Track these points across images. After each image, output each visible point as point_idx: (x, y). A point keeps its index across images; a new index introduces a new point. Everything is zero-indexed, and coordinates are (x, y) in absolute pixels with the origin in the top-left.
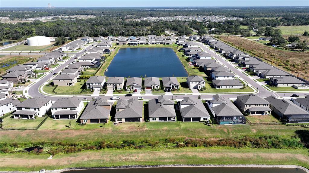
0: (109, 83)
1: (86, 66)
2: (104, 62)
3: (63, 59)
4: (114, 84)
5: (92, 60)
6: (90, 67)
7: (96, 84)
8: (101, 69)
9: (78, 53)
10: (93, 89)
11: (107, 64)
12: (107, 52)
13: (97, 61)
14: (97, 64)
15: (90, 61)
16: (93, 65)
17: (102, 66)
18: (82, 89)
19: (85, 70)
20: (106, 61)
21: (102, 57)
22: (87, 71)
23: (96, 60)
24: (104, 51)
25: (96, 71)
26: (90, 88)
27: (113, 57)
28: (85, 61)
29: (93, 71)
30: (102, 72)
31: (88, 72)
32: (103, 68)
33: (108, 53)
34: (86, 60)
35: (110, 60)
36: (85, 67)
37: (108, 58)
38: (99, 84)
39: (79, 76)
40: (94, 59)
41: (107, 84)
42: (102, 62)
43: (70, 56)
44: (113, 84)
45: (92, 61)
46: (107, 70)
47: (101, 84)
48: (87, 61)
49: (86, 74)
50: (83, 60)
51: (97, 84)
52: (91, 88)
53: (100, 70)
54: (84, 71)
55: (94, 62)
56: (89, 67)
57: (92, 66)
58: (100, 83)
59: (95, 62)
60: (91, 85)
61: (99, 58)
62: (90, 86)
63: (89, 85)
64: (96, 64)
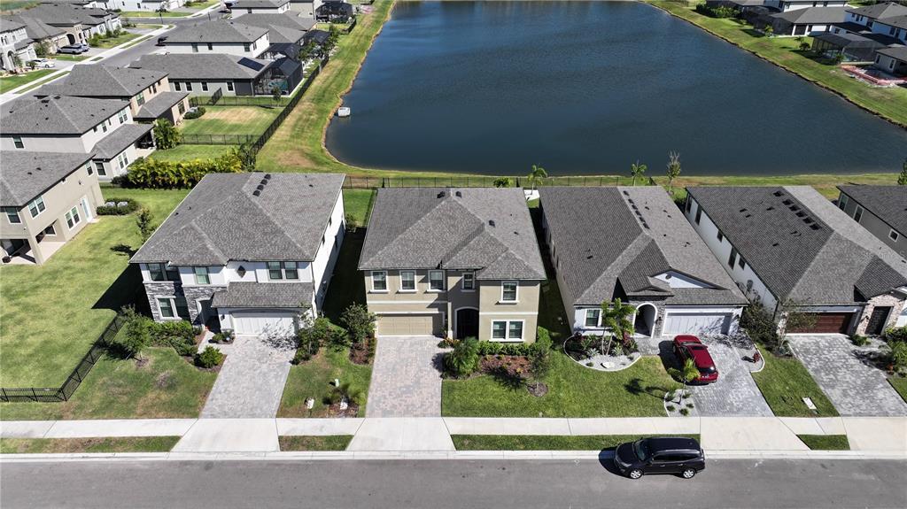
0: (394, 272)
1: (204, 82)
2: (324, 63)
3: (94, 45)
4: (452, 282)
5: (247, 45)
6: (233, 93)
7: (249, 276)
8: (305, 104)
9: (189, 17)
10: (213, 324)
11: (344, 72)
12: (334, 16)
13: (279, 56)
14: (281, 73)
15: (239, 52)
16: (253, 74)
17: (315, 84)
18: (109, 314)
19: (191, 110)
20: (337, 56)
21: (310, 35)
22: (211, 114)
23: (274, 49)
24: (320, 9)
25: (268, 117)
26: (184, 312)
27: (368, 37)
28: (203, 50)
29: (247, 117)
30: (314, 124)
31: (211, 123)
32: (321, 98)
33: (343, 21)
34: (210, 45)
35: (354, 50)
36: (197, 87)
37: (345, 41)
38: (275, 273)
39: (133, 154)
40: (263, 44)
41: (369, 282)
42: (311, 62)
43: (139, 32)
44: (438, 284)
45: (253, 54)
46: (345, 112)
47: (304, 275)
48: (217, 50)
49: (197, 139)
50: (195, 45)
51: (263, 275)
52: (196, 310)
53: (295, 111)
54: (189, 117)
55: (262, 56)
56: (226, 92)
57: (242, 85)
58: (285, 267)
59: (269, 60)
60: (188, 280)
61: (292, 36)
62: (179, 290)
63: (168, 285)
64: (275, 69)
